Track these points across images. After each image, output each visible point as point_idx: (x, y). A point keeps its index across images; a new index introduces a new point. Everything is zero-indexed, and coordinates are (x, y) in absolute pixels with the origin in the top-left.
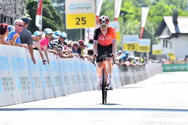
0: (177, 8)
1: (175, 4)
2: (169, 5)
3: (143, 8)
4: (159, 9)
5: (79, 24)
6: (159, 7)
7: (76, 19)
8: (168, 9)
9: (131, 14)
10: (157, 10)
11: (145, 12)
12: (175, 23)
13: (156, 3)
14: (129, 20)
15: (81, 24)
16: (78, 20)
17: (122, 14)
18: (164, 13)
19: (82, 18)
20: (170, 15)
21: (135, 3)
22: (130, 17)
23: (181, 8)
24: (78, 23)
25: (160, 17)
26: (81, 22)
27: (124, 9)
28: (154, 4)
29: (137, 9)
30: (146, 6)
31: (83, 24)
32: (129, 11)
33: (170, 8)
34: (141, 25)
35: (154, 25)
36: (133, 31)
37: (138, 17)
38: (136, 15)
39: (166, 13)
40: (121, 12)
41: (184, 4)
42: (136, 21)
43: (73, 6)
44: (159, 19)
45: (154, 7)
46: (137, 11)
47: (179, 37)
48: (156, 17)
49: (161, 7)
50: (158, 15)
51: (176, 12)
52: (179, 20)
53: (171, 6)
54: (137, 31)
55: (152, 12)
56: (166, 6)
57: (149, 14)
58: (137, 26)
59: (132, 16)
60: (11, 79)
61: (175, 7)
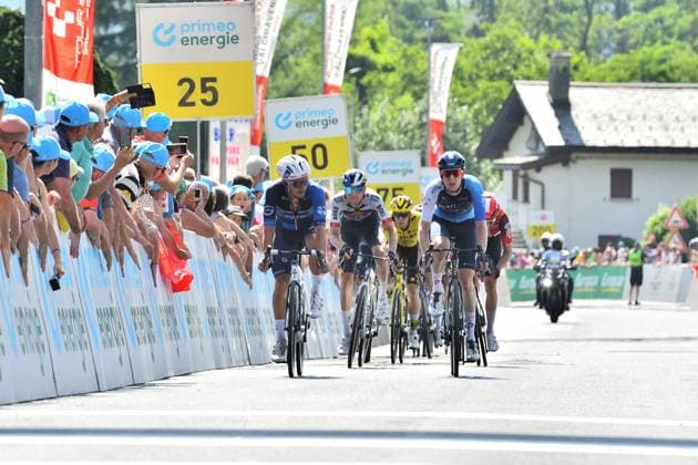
0: (566, 48)
1: (557, 30)
2: (536, 38)
3: (435, 47)
4: (496, 53)
5: (193, 104)
6: (499, 45)
7: (181, 82)
8: (531, 53)
9: (387, 69)
10: (484, 54)
11: (443, 60)
12: (561, 106)
13: (483, 26)
14: (379, 96)
15: (199, 103)
16: (186, 86)
17: (354, 71)
18: (515, 67)
19: (204, 81)
20: (541, 74)
21: (403, 26)
22: (380, 83)
23: (583, 47)
24: (189, 100)
25: (502, 84)
26: (197, 96)
27: (363, 50)
28: (476, 32)
29: (412, 50)
30: (444, 39)
31: (204, 102)
32: (381, 59)
33: (540, 49)
34: (426, 112)
35: (476, 116)
36: (393, 138)
37: (417, 85)
38: (404, 76)
39: (522, 69)
40: (352, 61)
41: (591, 33)
42: (407, 98)
44: (499, 90)
45: (476, 42)
46: (408, 59)
47: (574, 162)
48: (482, 84)
49: (507, 44)
50: (492, 78)
51: (561, 66)
52: (575, 95)
53: (544, 38)
54: (412, 138)
55: (466, 65)
56: (524, 41)
57: (458, 72)
58: (410, 117)
59: (392, 78)
61: (558, 45)
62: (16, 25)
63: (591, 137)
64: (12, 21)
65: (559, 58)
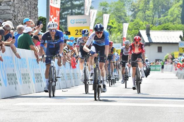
0: (149, 24)
1: (148, 20)
2: (143, 22)
3: (124, 24)
4: (136, 25)
5: (78, 35)
6: (136, 23)
7: (76, 31)
8: (142, 25)
9: (115, 28)
10: (134, 25)
11: (126, 26)
12: (148, 35)
13: (133, 20)
14: (113, 33)
15: (79, 35)
16: (77, 31)
17: (109, 28)
18: (139, 27)
19: (80, 30)
20: (144, 29)
21: (118, 20)
22: (114, 31)
23: (152, 24)
24: (77, 34)
25: (137, 30)
27: (110, 24)
28: (132, 21)
29: (120, 24)
30: (126, 22)
31: (80, 34)
32: (114, 26)
33: (144, 24)
34: (122, 36)
35: (132, 36)
36: (116, 41)
37: (121, 31)
38: (118, 29)
39: (141, 28)
40: (108, 26)
41: (154, 21)
42: (119, 33)
43: (73, 21)
44: (136, 32)
45: (132, 23)
46: (119, 26)
47: (151, 45)
48: (133, 31)
49: (138, 23)
50: (135, 29)
51: (148, 27)
52: (151, 33)
53: (145, 22)
54: (120, 41)
55: (130, 27)
56: (141, 23)
57: (128, 29)
58: (119, 37)
59: (116, 30)
60: (28, 75)
61: (147, 23)
62: (44, 20)
63: (154, 41)
64: (44, 19)
65: (148, 26)
